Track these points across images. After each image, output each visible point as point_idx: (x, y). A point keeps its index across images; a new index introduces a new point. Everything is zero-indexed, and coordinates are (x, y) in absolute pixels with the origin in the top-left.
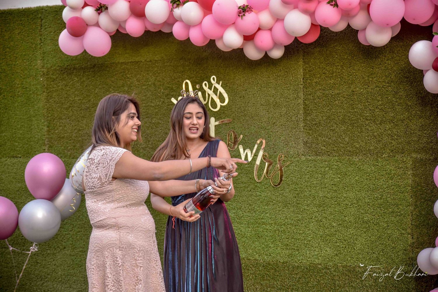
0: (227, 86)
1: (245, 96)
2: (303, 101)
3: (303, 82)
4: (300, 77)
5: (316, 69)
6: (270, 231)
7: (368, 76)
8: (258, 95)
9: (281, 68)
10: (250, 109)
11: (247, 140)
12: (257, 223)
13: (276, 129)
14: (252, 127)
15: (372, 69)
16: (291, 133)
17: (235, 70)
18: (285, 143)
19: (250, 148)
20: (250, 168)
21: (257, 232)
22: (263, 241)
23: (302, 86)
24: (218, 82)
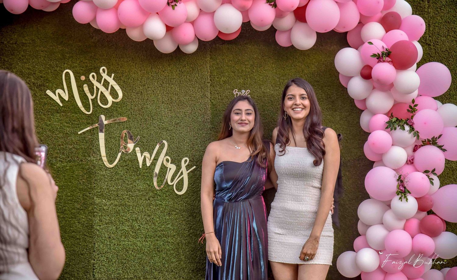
0: (121, 79)
1: (143, 92)
2: (210, 100)
3: (210, 80)
4: (207, 74)
5: (224, 67)
6: (172, 244)
7: (279, 78)
8: (158, 92)
9: (185, 63)
10: (149, 106)
11: (145, 142)
12: (157, 235)
13: (180, 130)
14: (152, 128)
15: (283, 70)
16: (197, 135)
17: (130, 62)
18: (189, 146)
19: (149, 151)
20: (148, 174)
21: (157, 247)
22: (164, 256)
23: (209, 85)
24: (109, 75)
